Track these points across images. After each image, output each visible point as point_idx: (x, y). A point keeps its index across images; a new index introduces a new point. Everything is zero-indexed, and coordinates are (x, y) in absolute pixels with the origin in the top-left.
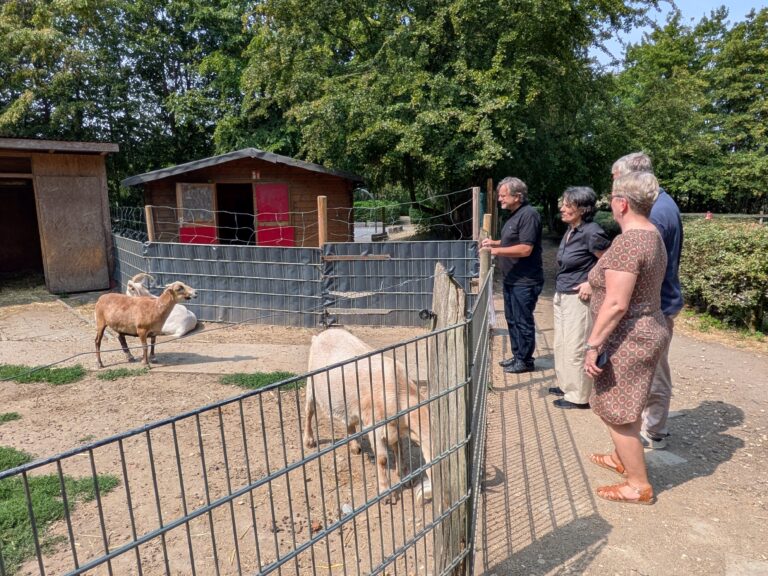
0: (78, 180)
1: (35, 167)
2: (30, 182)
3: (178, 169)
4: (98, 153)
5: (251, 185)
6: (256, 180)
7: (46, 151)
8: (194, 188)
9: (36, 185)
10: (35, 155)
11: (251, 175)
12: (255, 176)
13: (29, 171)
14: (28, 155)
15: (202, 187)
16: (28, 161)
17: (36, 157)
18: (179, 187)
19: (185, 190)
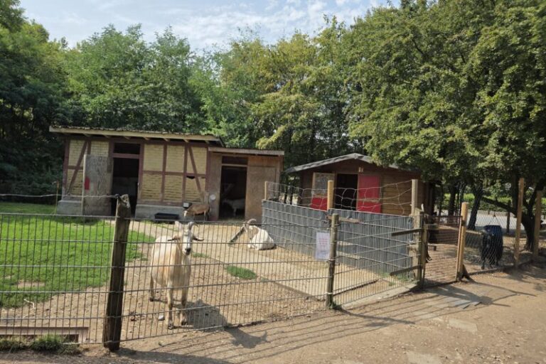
0: (266, 169)
1: (249, 162)
2: (246, 168)
3: (314, 165)
4: (277, 156)
5: (357, 175)
6: (361, 173)
7: (254, 155)
8: (322, 175)
9: (248, 170)
10: (249, 156)
11: (358, 170)
12: (360, 170)
13: (246, 163)
14: (246, 156)
15: (327, 176)
16: (247, 159)
17: (250, 157)
18: (314, 175)
19: (317, 176)
